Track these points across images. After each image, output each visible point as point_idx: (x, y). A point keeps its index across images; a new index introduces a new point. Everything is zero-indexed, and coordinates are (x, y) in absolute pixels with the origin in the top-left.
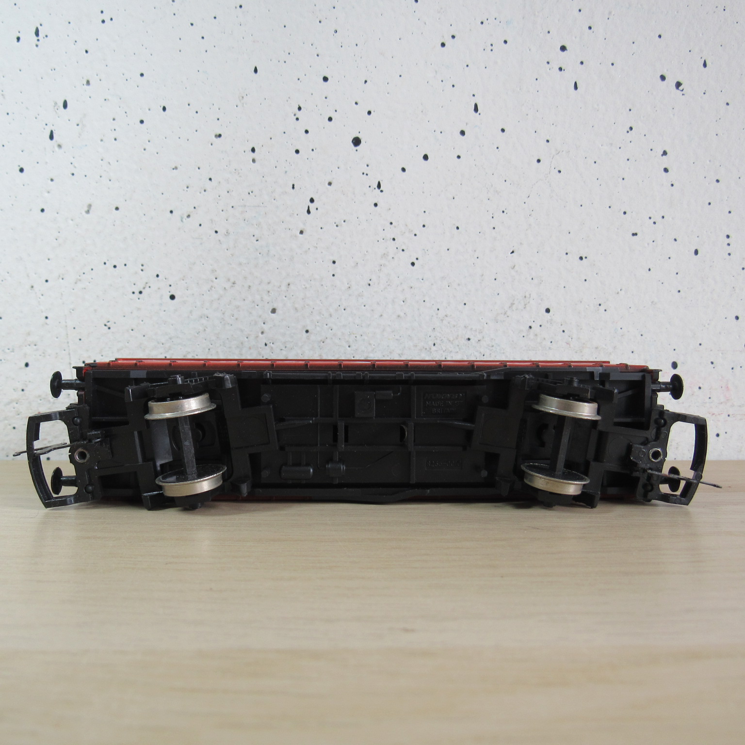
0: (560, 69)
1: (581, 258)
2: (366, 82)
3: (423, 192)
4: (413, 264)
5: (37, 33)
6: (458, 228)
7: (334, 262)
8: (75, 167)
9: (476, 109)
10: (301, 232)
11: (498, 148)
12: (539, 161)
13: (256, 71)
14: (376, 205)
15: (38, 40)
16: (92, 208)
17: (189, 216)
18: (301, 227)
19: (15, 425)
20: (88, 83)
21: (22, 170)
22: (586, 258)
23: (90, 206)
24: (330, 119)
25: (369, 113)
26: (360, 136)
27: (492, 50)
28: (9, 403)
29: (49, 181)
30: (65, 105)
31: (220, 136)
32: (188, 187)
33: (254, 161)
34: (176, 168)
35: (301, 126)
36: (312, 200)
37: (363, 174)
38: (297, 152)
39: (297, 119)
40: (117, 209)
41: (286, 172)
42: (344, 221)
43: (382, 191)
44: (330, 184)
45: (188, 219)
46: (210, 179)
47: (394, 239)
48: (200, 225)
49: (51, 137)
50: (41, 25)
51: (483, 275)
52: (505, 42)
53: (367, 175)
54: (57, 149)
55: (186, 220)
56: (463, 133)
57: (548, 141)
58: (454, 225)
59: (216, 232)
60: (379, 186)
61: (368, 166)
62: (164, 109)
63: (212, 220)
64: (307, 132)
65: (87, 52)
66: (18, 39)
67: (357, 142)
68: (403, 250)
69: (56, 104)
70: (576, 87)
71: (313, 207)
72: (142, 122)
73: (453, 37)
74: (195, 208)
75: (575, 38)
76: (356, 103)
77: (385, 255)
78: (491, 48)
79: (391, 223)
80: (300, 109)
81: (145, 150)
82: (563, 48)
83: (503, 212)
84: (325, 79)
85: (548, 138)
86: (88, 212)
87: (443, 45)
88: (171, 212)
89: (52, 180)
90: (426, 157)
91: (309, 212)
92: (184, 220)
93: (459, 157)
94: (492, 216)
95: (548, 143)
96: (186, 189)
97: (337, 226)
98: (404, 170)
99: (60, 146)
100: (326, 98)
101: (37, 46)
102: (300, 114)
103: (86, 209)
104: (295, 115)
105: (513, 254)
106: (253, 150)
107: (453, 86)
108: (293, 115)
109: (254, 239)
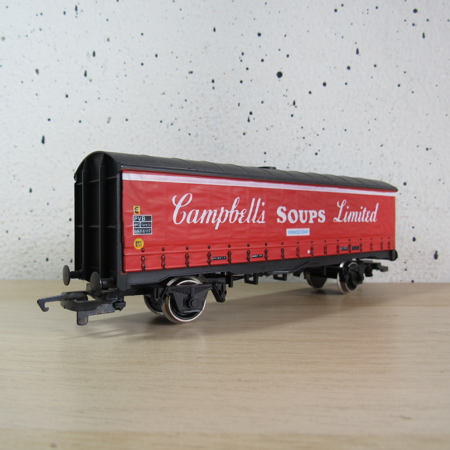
0: (413, 25)
1: (427, 149)
2: (285, 36)
3: (323, 107)
4: (316, 154)
5: (76, 9)
6: (346, 130)
7: (265, 153)
8: (100, 94)
9: (357, 52)
10: (244, 134)
11: (372, 77)
12: (399, 85)
13: (215, 30)
14: (292, 116)
15: (77, 14)
16: (111, 120)
17: (172, 124)
18: (244, 130)
19: (63, 258)
20: (108, 40)
21: (67, 96)
22: (430, 149)
23: (109, 118)
24: (262, 60)
25: (288, 56)
26: (282, 71)
27: (368, 13)
28: (59, 244)
29: (84, 103)
30: (94, 54)
31: (192, 72)
32: (171, 106)
33: (213, 88)
34: (164, 94)
35: (244, 65)
36: (251, 113)
37: (284, 96)
38: (241, 82)
39: (241, 61)
40: (127, 120)
41: (234, 95)
42: (272, 126)
43: (296, 107)
44: (262, 102)
45: (172, 126)
46: (186, 100)
47: (304, 138)
48: (179, 130)
49: (85, 75)
50: (79, 4)
51: (362, 161)
52: (377, 8)
53: (286, 96)
54: (89, 82)
55: (170, 127)
56: (349, 68)
57: (405, 72)
58: (343, 128)
59: (190, 134)
60: (294, 103)
61: (287, 90)
62: (156, 56)
63: (187, 127)
64: (247, 69)
65: (107, 20)
66: (65, 13)
67: (280, 75)
68: (310, 145)
69: (88, 54)
70: (424, 36)
71: (251, 117)
72: (142, 64)
73: (342, 5)
74: (176, 119)
75: (424, 4)
76: (279, 50)
77: (298, 148)
78: (367, 12)
79: (302, 128)
80: (243, 54)
81: (144, 82)
82: (415, 11)
83: (375, 119)
84: (259, 35)
85: (405, 70)
86: (108, 122)
87: (336, 11)
88: (161, 122)
89: (86, 102)
90: (325, 84)
91: (249, 121)
92: (169, 127)
93: (346, 84)
94: (368, 122)
95: (405, 74)
96: (170, 107)
97: (267, 130)
98: (310, 93)
99: (91, 81)
100: (260, 47)
101: (76, 17)
102: (243, 58)
103: (107, 120)
104: (240, 58)
105: (382, 147)
106: (213, 81)
107: (342, 37)
108: (238, 58)
109: (214, 139)
